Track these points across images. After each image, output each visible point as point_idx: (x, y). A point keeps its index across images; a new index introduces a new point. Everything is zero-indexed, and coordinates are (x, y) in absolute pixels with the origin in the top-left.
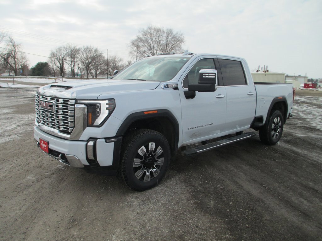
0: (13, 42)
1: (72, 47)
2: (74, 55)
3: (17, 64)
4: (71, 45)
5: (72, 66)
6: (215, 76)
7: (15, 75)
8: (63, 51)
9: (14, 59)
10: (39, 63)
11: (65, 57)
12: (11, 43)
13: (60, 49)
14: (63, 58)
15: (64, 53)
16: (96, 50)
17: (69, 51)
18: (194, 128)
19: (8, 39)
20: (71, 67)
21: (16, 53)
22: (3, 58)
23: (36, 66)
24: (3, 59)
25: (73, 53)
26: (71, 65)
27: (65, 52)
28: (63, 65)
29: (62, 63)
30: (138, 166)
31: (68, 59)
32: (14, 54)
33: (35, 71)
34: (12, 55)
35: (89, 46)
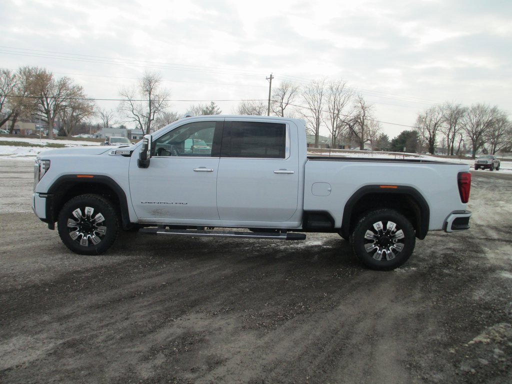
0: (362, 102)
1: (454, 106)
2: (456, 119)
3: (366, 133)
4: (451, 102)
5: (450, 137)
6: (148, 142)
7: (361, 149)
8: (436, 113)
9: (362, 126)
10: (404, 131)
11: (439, 123)
12: (359, 105)
13: (432, 111)
14: (436, 124)
15: (438, 116)
16: (494, 111)
17: (447, 113)
18: (152, 203)
19: (357, 98)
20: (448, 138)
21: (364, 118)
22: (348, 124)
23: (400, 136)
24: (348, 126)
25: (455, 117)
26: (448, 135)
27: (440, 116)
28: (434, 136)
29: (433, 132)
30: (72, 227)
31: (445, 126)
32: (363, 119)
33: (397, 144)
34: (359, 121)
35: (482, 103)
